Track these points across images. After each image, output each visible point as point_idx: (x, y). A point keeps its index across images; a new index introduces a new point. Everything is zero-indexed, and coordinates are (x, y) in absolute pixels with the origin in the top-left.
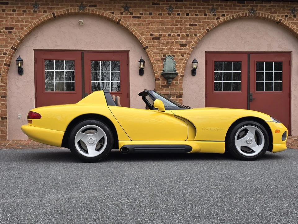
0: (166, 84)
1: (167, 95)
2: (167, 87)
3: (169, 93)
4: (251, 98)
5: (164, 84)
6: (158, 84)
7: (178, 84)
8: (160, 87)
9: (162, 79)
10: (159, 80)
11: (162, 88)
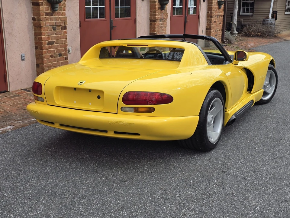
0: (50, 11)
1: (52, 26)
2: (52, 15)
3: (55, 23)
4: (112, 26)
5: (48, 10)
6: (42, 11)
7: (61, 11)
8: (45, 15)
9: (45, 3)
10: (42, 5)
11: (46, 16)
